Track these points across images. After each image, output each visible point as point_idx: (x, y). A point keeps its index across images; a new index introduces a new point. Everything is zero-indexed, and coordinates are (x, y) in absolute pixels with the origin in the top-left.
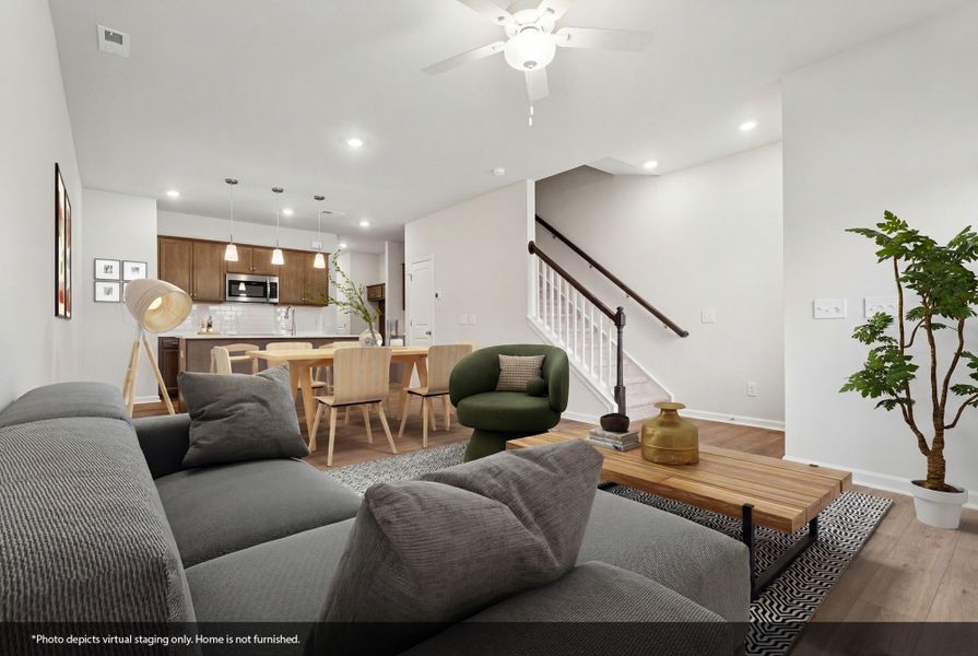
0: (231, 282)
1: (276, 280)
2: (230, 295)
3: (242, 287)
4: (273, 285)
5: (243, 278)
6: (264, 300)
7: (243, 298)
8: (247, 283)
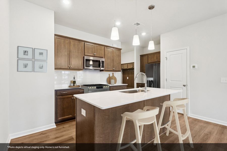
0: (87, 60)
1: (104, 60)
2: (86, 66)
3: (91, 63)
4: (103, 62)
5: (91, 58)
6: (99, 68)
7: (91, 68)
8: (93, 61)
